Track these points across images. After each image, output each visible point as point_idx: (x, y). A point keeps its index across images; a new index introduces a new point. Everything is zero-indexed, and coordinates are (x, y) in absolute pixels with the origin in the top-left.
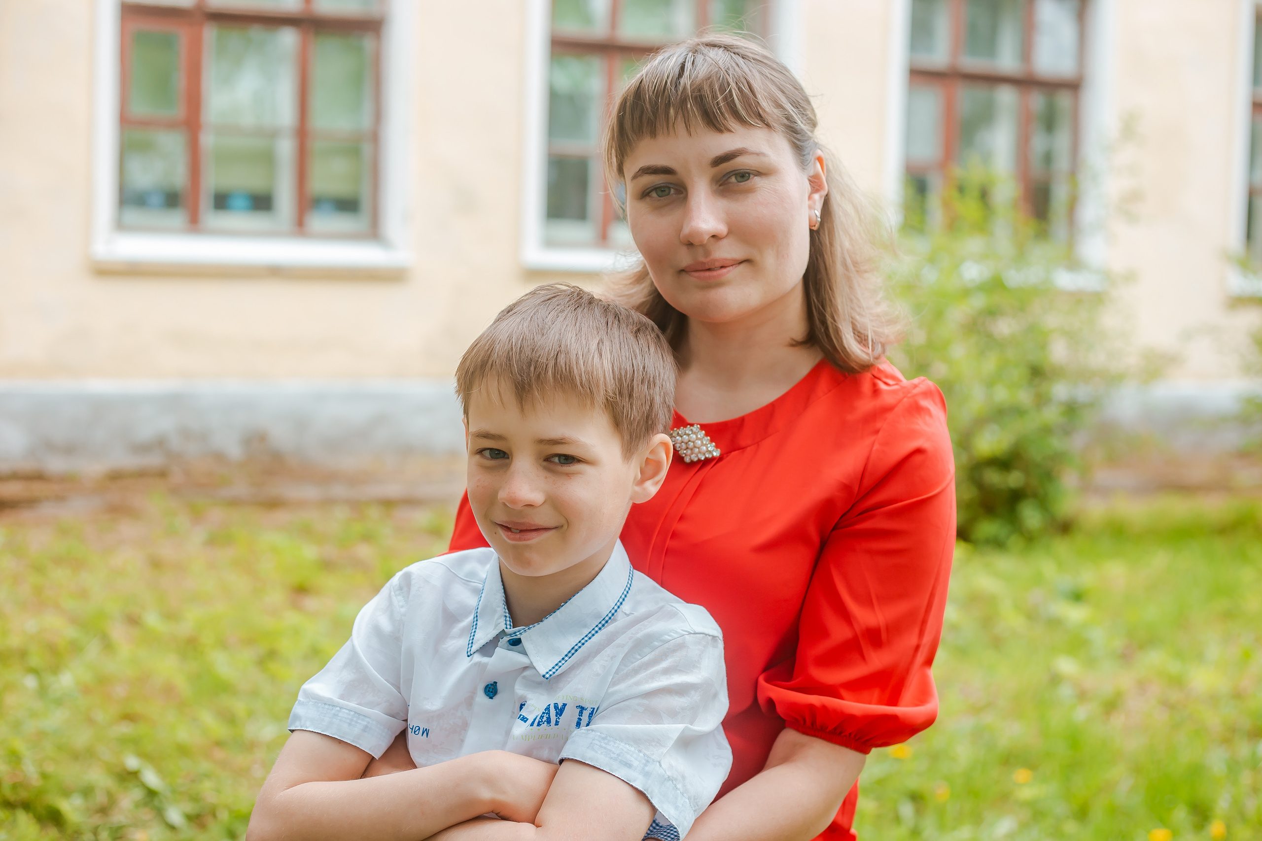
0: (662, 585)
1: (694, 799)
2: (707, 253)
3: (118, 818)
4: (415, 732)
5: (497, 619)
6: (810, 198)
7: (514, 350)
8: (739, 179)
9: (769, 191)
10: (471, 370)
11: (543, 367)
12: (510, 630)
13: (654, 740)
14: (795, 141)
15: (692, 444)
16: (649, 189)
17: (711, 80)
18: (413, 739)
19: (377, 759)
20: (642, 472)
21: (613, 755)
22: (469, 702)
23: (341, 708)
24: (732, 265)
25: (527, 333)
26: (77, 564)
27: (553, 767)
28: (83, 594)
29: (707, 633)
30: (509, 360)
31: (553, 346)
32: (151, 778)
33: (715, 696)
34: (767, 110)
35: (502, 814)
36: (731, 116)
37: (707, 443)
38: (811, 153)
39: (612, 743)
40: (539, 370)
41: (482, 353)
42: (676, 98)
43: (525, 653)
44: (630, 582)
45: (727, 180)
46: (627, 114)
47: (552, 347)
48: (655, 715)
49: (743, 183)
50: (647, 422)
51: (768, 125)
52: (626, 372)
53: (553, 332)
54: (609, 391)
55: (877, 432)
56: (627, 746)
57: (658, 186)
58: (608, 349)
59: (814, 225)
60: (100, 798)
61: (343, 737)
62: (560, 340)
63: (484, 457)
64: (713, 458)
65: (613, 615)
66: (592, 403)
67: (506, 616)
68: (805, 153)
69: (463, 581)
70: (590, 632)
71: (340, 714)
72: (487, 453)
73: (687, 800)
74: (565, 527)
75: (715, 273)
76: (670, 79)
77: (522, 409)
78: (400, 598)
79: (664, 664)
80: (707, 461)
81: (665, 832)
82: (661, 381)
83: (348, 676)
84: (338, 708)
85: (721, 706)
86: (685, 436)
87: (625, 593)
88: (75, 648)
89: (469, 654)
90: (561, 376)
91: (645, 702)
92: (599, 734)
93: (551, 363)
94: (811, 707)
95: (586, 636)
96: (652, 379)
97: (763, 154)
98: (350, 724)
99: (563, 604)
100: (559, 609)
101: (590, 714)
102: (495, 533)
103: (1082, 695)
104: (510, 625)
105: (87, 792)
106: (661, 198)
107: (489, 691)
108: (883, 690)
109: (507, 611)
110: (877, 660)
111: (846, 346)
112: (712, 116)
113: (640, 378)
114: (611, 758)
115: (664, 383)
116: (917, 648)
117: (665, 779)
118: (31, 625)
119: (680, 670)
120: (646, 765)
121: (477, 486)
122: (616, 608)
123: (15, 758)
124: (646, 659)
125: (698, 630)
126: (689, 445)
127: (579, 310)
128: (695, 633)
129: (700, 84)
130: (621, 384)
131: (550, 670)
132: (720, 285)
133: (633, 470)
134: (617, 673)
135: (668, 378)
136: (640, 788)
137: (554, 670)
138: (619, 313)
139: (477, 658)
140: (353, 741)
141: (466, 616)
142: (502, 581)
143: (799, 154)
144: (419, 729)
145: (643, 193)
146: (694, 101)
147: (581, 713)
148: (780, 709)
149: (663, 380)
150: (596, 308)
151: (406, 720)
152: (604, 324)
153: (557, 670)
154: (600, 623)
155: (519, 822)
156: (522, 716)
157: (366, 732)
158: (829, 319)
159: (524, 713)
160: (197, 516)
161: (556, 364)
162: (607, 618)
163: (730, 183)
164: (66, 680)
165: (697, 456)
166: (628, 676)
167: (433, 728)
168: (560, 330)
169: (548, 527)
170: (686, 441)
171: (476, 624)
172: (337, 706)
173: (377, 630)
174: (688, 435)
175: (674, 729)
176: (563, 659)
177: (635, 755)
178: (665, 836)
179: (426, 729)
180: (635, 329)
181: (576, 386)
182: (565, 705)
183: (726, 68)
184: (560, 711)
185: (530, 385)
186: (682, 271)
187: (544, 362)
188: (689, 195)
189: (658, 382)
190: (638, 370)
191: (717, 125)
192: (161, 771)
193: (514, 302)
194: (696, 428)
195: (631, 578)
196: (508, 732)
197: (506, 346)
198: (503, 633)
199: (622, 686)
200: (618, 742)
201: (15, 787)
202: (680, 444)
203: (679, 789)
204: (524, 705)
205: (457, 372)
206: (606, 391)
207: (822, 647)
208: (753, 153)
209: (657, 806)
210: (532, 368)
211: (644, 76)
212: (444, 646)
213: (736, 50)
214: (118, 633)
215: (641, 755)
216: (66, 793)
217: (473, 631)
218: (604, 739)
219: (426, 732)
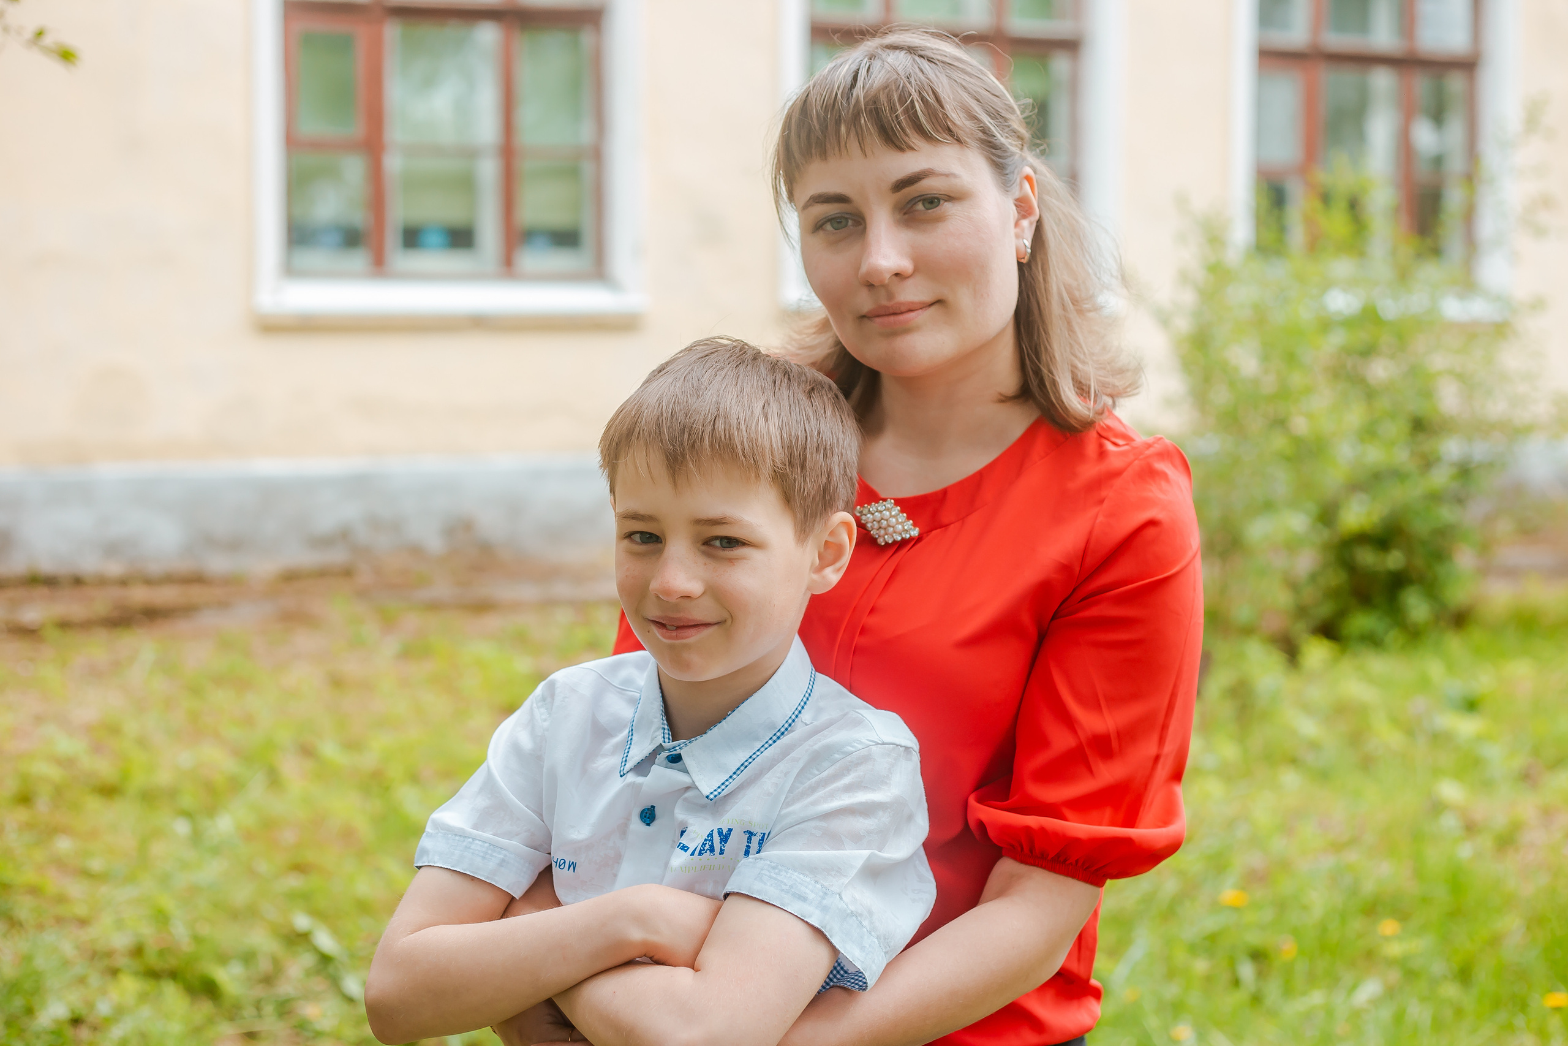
0: (851, 689)
1: (885, 939)
2: (890, 296)
3: (285, 988)
4: (560, 866)
5: (654, 732)
6: (1017, 224)
7: (664, 415)
8: (928, 205)
9: (962, 219)
10: (616, 439)
11: (698, 434)
12: (669, 745)
13: (834, 869)
14: (992, 157)
15: (885, 522)
16: (822, 221)
17: (888, 89)
18: (559, 875)
19: (518, 899)
20: (820, 557)
21: (784, 887)
22: (623, 830)
23: (474, 839)
24: (921, 308)
25: (679, 395)
26: (241, 684)
27: (717, 903)
28: (248, 721)
29: (898, 743)
30: (659, 427)
31: (709, 409)
32: (325, 941)
33: (910, 818)
34: (958, 122)
35: (656, 958)
36: (913, 131)
37: (904, 521)
38: (1016, 171)
39: (783, 873)
40: (694, 438)
41: (628, 420)
42: (848, 112)
43: (686, 771)
44: (810, 687)
45: (912, 207)
46: (793, 133)
47: (709, 411)
48: (835, 840)
49: (933, 210)
50: (824, 497)
51: (959, 141)
52: (797, 439)
53: (710, 393)
54: (777, 461)
55: (1101, 501)
56: (802, 876)
57: (833, 216)
58: (775, 412)
59: (1022, 257)
60: (264, 966)
61: (476, 873)
62: (718, 403)
63: (633, 541)
64: (911, 539)
65: (790, 725)
66: (757, 476)
67: (664, 729)
68: (1007, 172)
69: (618, 690)
70: (763, 746)
71: (473, 847)
72: (637, 537)
73: (876, 940)
74: (729, 622)
75: (901, 318)
76: (841, 91)
77: (675, 483)
78: (543, 710)
79: (846, 780)
80: (904, 542)
81: (852, 978)
82: (840, 448)
83: (482, 802)
84: (470, 840)
85: (921, 827)
86: (877, 514)
87: (805, 699)
88: (236, 785)
89: (622, 773)
90: (719, 443)
91: (823, 824)
92: (768, 862)
93: (709, 429)
94: (1027, 829)
95: (758, 750)
96: (828, 447)
97: (954, 175)
98: (484, 858)
99: (730, 712)
100: (725, 719)
101: (760, 840)
102: (649, 632)
103: (1471, 828)
104: (669, 739)
105: (248, 958)
106: (836, 231)
107: (645, 817)
108: (1116, 808)
109: (665, 722)
110: (1108, 773)
111: (1065, 401)
112: (890, 133)
113: (815, 446)
114: (782, 890)
115: (844, 451)
116: (1157, 758)
117: (848, 915)
118: (186, 758)
119: (865, 787)
120: (823, 898)
121: (627, 576)
122: (793, 717)
123: (161, 918)
124: (825, 774)
125: (887, 739)
126: (882, 523)
127: (741, 368)
128: (884, 744)
129: (876, 94)
130: (791, 453)
131: (715, 790)
132: (907, 330)
133: (809, 554)
134: (790, 791)
135: (850, 445)
136: (817, 925)
137: (719, 790)
138: (789, 370)
139: (631, 778)
140: (488, 878)
141: (621, 731)
142: (661, 688)
143: (1000, 173)
144: (565, 862)
145: (816, 225)
146: (868, 115)
147: (749, 840)
148: (991, 833)
149: (843, 448)
150: (762, 365)
151: (550, 854)
152: (771, 383)
153: (723, 790)
154: (775, 735)
155: (675, 966)
156: (682, 845)
157: (503, 866)
158: (1045, 371)
159: (684, 841)
160: (388, 624)
161: (713, 430)
162: (783, 730)
163: (916, 211)
164: (224, 824)
165: (893, 536)
166: (803, 795)
167: (581, 861)
168: (718, 391)
169: (710, 622)
170: (878, 519)
171: (631, 739)
172: (469, 838)
173: (516, 748)
174: (881, 512)
175: (858, 856)
176: (731, 777)
177: (810, 887)
178: (853, 983)
179: (573, 862)
180: (808, 388)
181: (737, 455)
182: (730, 830)
183: (907, 74)
184: (725, 837)
185: (683, 455)
186: (863, 317)
187: (699, 429)
188: (868, 227)
189: (836, 450)
190: (812, 436)
191: (898, 143)
192: (337, 932)
193: (667, 359)
194: (890, 504)
195: (813, 682)
196: (667, 864)
197: (655, 410)
198: (660, 749)
199: (796, 807)
200: (790, 871)
201: (162, 953)
202: (872, 522)
203: (865, 927)
204: (685, 831)
205: (600, 443)
206: (773, 461)
207: (1041, 759)
208: (941, 175)
209: (837, 947)
210: (686, 436)
211: (811, 88)
212: (595, 765)
213: (922, 53)
214: (290, 767)
215: (818, 886)
216: (223, 959)
217: (628, 747)
218: (774, 868)
219: (573, 866)
